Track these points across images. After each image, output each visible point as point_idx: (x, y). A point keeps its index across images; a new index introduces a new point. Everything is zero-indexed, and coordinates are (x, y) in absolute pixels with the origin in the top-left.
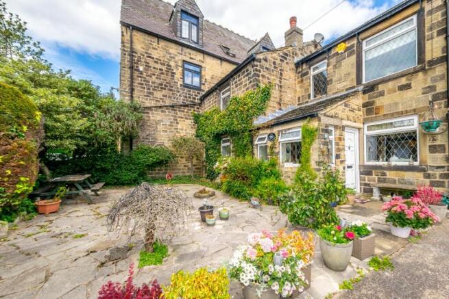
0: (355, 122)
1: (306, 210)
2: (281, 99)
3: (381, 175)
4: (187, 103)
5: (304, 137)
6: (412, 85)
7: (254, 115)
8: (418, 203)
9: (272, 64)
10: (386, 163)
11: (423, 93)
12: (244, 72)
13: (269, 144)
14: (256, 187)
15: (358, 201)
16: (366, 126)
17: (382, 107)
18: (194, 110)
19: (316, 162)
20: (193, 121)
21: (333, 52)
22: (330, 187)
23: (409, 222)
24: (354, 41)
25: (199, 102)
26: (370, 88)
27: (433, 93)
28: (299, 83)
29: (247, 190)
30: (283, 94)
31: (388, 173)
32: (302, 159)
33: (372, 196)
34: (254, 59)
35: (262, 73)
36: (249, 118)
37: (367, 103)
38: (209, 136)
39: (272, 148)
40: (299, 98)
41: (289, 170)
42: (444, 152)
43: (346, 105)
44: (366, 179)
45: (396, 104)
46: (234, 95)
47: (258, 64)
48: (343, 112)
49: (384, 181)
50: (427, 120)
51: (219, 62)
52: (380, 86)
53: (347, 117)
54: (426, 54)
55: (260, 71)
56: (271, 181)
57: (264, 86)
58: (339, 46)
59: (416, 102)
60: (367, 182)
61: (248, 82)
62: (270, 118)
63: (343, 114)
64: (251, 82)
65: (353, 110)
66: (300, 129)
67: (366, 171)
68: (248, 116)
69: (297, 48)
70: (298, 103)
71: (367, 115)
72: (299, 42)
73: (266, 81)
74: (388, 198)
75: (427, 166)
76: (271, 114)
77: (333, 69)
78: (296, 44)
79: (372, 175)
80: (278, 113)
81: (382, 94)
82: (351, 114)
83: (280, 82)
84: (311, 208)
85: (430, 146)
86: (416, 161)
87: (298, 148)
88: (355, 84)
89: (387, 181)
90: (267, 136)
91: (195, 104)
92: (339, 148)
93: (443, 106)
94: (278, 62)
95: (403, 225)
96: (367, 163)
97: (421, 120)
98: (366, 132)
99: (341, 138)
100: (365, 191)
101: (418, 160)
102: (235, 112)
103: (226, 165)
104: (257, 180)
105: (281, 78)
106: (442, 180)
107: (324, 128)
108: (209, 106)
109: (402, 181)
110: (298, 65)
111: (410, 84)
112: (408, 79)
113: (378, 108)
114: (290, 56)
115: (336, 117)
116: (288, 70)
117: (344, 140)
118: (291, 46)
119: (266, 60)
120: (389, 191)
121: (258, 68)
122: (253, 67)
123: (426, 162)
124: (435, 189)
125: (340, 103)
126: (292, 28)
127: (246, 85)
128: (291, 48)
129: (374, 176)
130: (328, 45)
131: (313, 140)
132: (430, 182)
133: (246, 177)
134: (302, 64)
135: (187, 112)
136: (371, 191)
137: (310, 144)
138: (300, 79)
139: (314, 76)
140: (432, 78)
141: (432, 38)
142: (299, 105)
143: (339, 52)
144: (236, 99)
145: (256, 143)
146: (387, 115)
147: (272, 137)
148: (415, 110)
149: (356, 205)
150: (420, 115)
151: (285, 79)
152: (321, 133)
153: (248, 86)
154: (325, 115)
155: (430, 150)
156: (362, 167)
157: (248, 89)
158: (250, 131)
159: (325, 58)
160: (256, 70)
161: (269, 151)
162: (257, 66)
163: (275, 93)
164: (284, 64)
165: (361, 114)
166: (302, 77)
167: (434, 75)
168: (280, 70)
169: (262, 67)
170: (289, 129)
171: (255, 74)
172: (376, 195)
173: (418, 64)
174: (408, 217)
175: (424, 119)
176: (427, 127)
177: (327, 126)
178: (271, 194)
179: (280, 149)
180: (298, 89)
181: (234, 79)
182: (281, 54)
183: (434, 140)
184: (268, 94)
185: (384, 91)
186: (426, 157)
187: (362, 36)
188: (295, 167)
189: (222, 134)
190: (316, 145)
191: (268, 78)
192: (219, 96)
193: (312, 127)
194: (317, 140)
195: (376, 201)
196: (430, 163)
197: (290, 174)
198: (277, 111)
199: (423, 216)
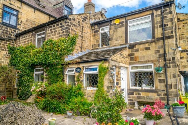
0: (125, 64)
1: (107, 115)
2: (82, 45)
3: (138, 95)
4: (3, 37)
5: (100, 72)
6: (151, 48)
7: (65, 54)
8: (156, 108)
9: (77, 23)
10: (140, 88)
11: (155, 53)
12: (58, 24)
13: (77, 74)
14: (68, 104)
15: (128, 110)
16: (130, 66)
17: (138, 57)
18: (10, 44)
19: (107, 87)
20: (7, 52)
21: (113, 22)
22: (119, 101)
23: (153, 117)
24: (124, 20)
25: (15, 37)
26: (132, 46)
27: (159, 54)
28: (93, 36)
29: (62, 106)
30: (83, 42)
31: (141, 93)
32: (99, 85)
33: (134, 107)
34: (67, 18)
35: (72, 27)
36: (62, 56)
37: (131, 54)
38: (24, 66)
39: (78, 77)
40: (93, 45)
41: (91, 92)
42: (165, 83)
43: (121, 55)
44: (131, 97)
45: (144, 56)
46: (49, 38)
47: (70, 21)
48: (120, 58)
49: (140, 98)
50: (157, 67)
51: (33, 10)
52: (136, 46)
53: (122, 61)
54: (156, 34)
55: (70, 26)
56: (79, 99)
57: (72, 36)
58: (116, 20)
59: (152, 57)
60: (131, 99)
61: (61, 32)
62: (76, 57)
63: (120, 59)
64: (64, 32)
65: (124, 58)
66: (98, 67)
67: (131, 92)
68: (61, 54)
69: (92, 15)
70: (92, 48)
71: (131, 61)
72: (93, 11)
73: (74, 33)
74: (142, 107)
75: (158, 89)
76: (76, 55)
77: (113, 32)
78: (91, 12)
79: (134, 95)
80: (80, 54)
81: (137, 50)
82: (124, 60)
83: (82, 34)
84: (110, 113)
85: (159, 80)
86: (153, 87)
87: (96, 78)
88: (124, 43)
89: (141, 98)
90: (75, 69)
91: (10, 39)
92: (118, 79)
93: (163, 60)
94: (81, 21)
95: (151, 119)
96: (131, 88)
97: (155, 66)
98: (131, 70)
99: (119, 73)
100: (131, 104)
101: (154, 86)
102: (51, 50)
103: (41, 89)
104: (69, 99)
105: (82, 32)
106: (164, 97)
107: (111, 67)
108: (25, 42)
109: (148, 98)
110: (93, 25)
111: (150, 47)
112: (149, 45)
113: (136, 58)
114: (88, 19)
115: (117, 61)
116: (87, 27)
117: (120, 74)
118: (89, 13)
119: (74, 20)
120: (142, 103)
121: (69, 24)
122: (66, 23)
123: (157, 88)
124: (162, 101)
125: (118, 53)
126: (89, 2)
127: (60, 33)
128: (89, 14)
129: (135, 95)
130: (110, 19)
131: (106, 74)
132: (160, 98)
133: (61, 97)
134: (95, 25)
135: (3, 45)
136: (134, 104)
137: (104, 76)
138: (93, 34)
139: (102, 34)
140: (158, 46)
141: (157, 28)
142: (92, 49)
143: (116, 24)
144: (51, 41)
145: (66, 73)
146: (140, 62)
147: (79, 70)
148: (152, 61)
149: (127, 112)
150: (154, 64)
151: (84, 33)
152: (110, 70)
153: (61, 34)
154: (111, 60)
155: (159, 81)
156: (129, 90)
157: (61, 36)
158: (62, 65)
159: (108, 25)
160: (68, 25)
161: (76, 79)
162: (68, 23)
163: (79, 41)
164: (84, 24)
165: (127, 59)
166: (94, 33)
167: (159, 45)
168: (82, 27)
169: (71, 24)
170: (90, 66)
171: (66, 27)
172: (136, 106)
173: (153, 39)
174: (153, 115)
175: (156, 66)
176: (158, 70)
177: (112, 66)
178: (79, 108)
179: (84, 78)
180: (92, 40)
181: (50, 27)
182: (83, 17)
183: (160, 77)
184: (75, 41)
185: (138, 49)
186: (157, 85)
187: (127, 18)
188: (94, 90)
189: (37, 65)
190: (107, 77)
191: (75, 31)
192: (35, 36)
193: (105, 66)
194: (108, 74)
195: (136, 109)
196: (159, 88)
197: (91, 94)
198: (80, 52)
199: (158, 114)
